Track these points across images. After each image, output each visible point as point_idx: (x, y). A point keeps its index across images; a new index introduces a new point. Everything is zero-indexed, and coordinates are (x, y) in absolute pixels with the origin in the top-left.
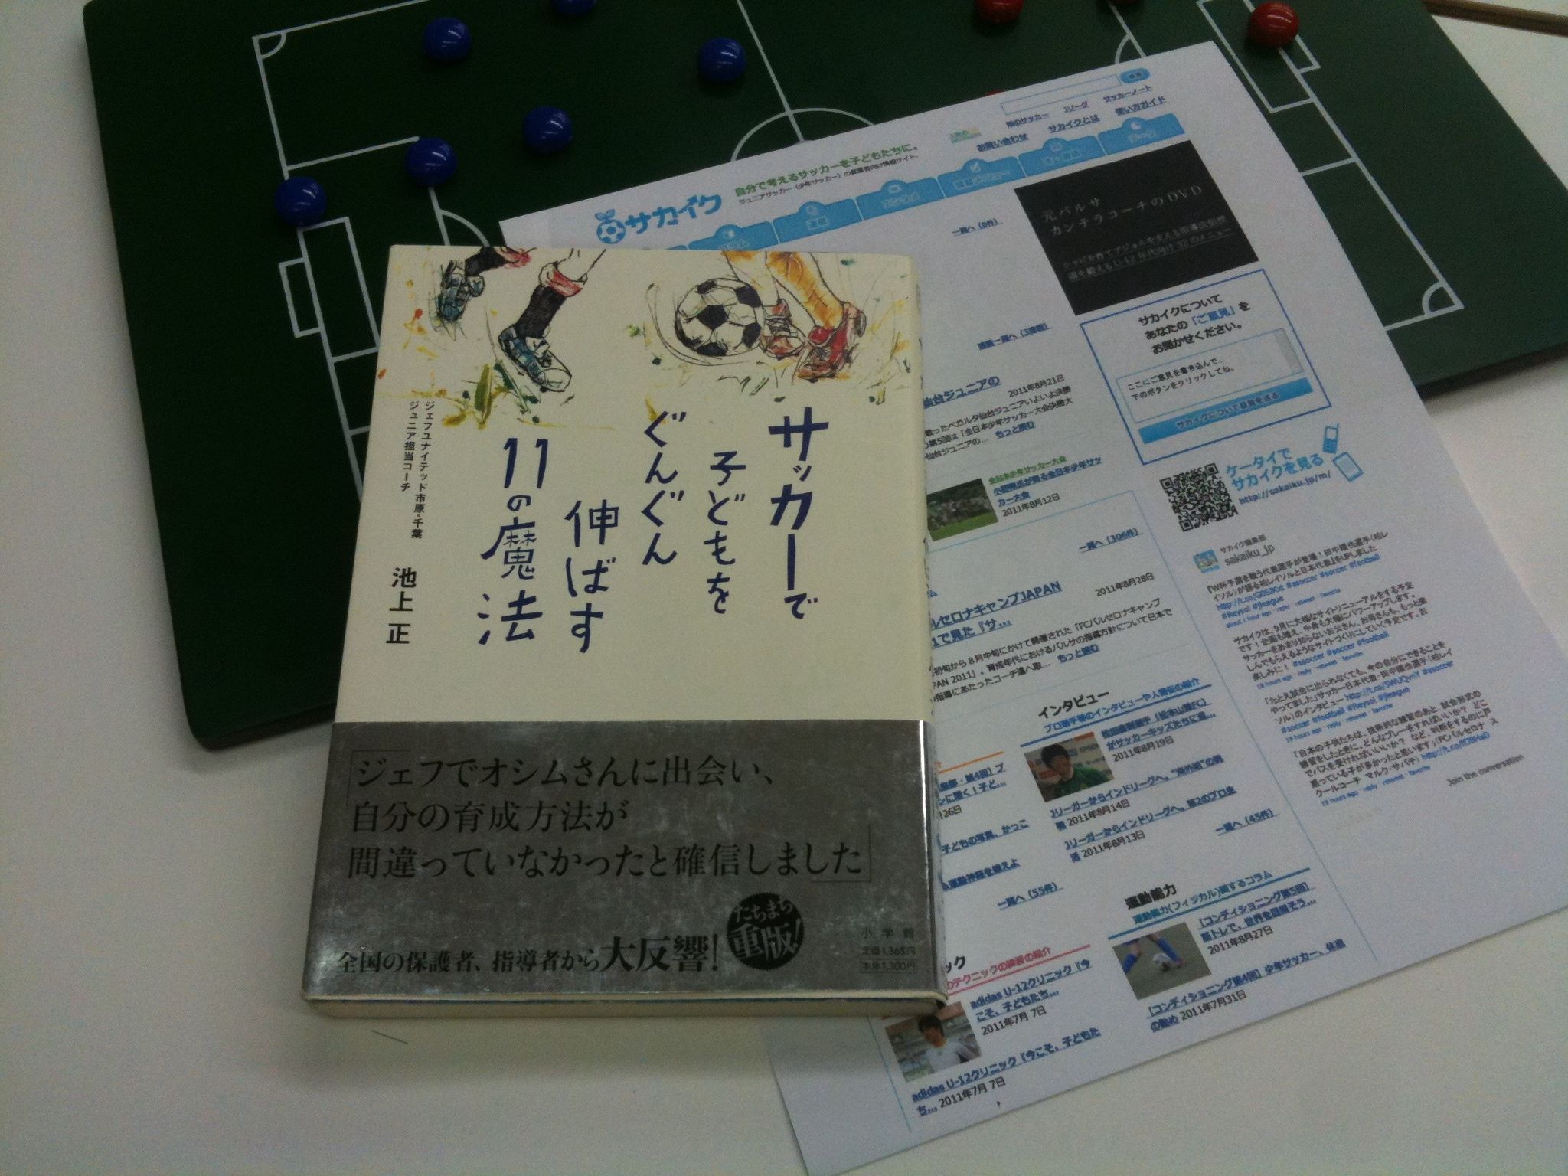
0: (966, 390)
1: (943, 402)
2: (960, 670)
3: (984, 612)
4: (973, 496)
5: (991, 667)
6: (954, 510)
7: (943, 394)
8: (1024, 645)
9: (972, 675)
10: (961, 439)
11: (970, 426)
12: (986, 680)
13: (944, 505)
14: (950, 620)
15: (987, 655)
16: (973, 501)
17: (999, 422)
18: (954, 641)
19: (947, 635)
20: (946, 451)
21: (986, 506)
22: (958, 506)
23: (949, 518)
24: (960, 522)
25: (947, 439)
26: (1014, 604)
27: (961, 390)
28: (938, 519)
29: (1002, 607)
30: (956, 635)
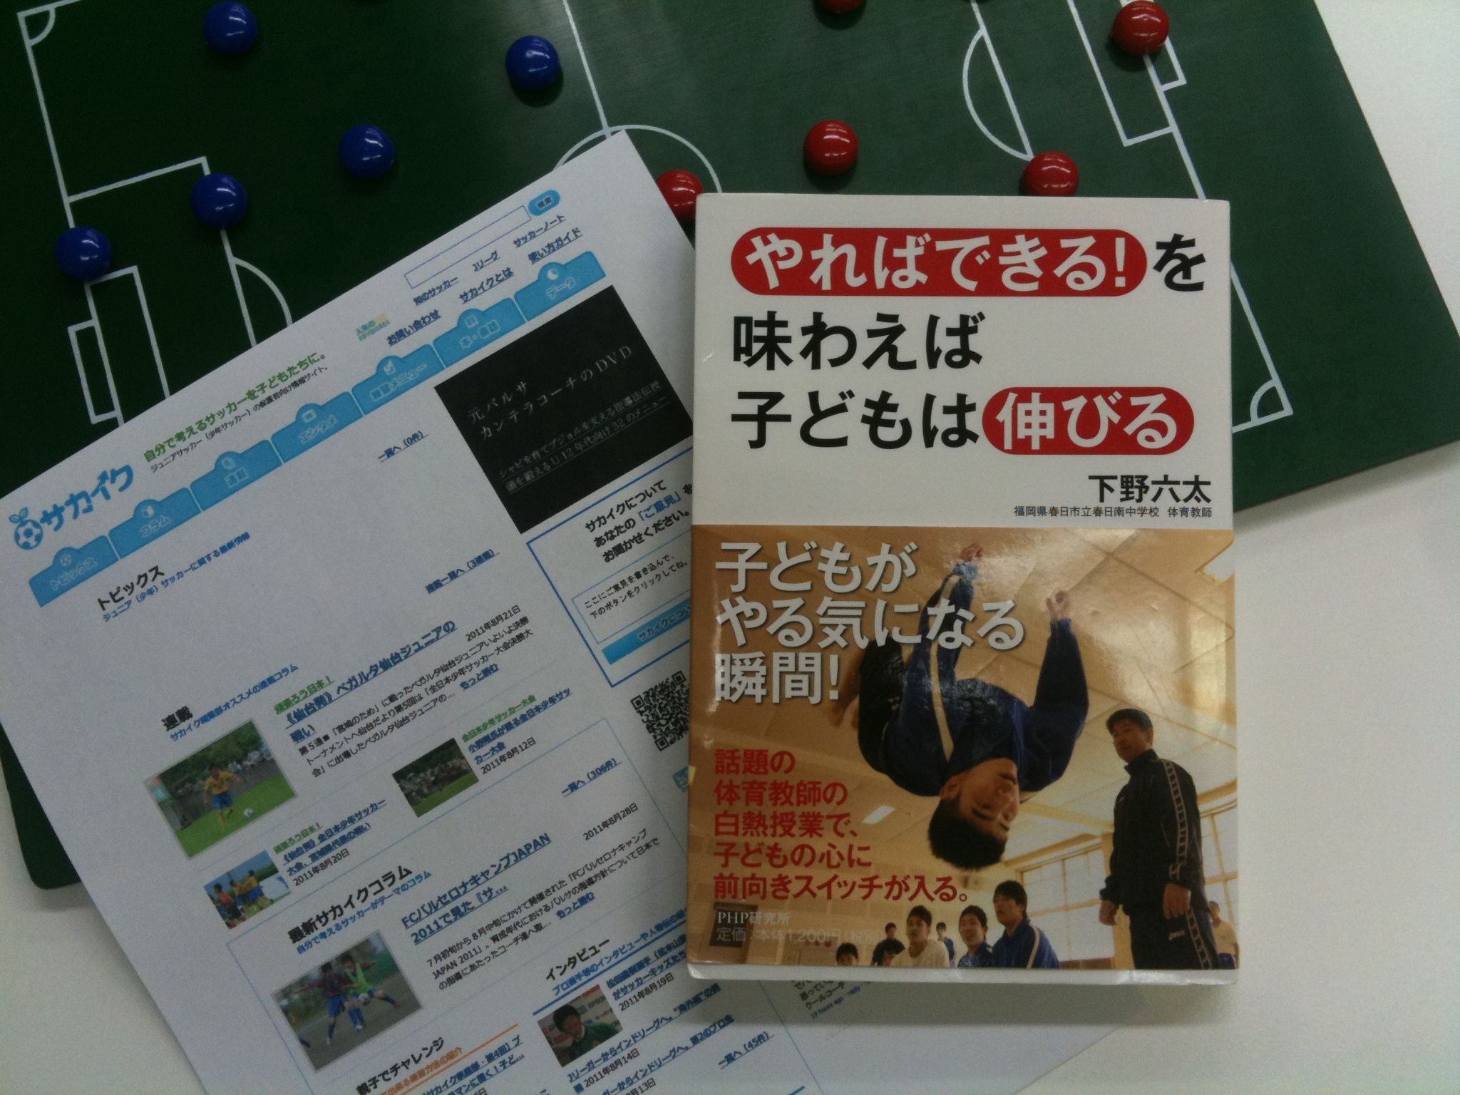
0: (422, 643)
1: (401, 660)
2: (466, 949)
3: (480, 882)
4: (450, 759)
5: (495, 939)
6: (433, 778)
7: (399, 651)
8: (523, 908)
9: (478, 950)
10: (427, 699)
11: (433, 682)
12: (492, 953)
13: (422, 775)
14: (448, 898)
15: (490, 927)
16: (450, 764)
17: (462, 672)
18: (456, 919)
19: (447, 915)
20: (414, 715)
21: (464, 767)
22: (436, 773)
23: (429, 788)
24: (441, 790)
25: (412, 701)
26: (506, 867)
27: (417, 643)
28: (419, 792)
29: (496, 873)
30: (457, 913)
